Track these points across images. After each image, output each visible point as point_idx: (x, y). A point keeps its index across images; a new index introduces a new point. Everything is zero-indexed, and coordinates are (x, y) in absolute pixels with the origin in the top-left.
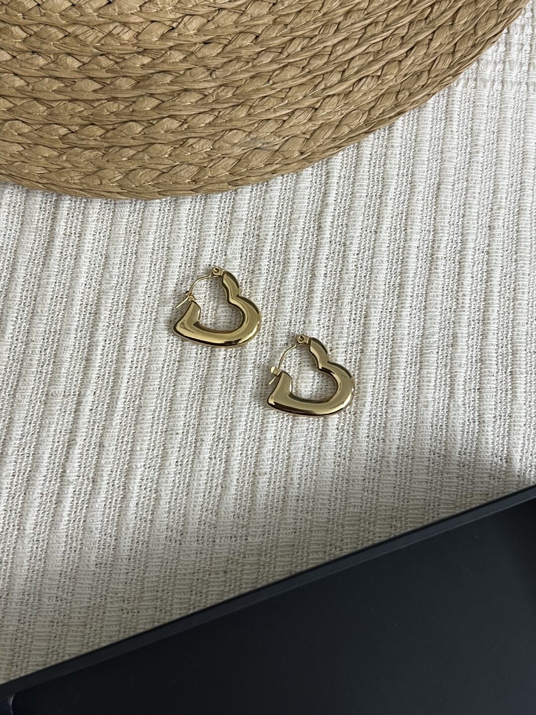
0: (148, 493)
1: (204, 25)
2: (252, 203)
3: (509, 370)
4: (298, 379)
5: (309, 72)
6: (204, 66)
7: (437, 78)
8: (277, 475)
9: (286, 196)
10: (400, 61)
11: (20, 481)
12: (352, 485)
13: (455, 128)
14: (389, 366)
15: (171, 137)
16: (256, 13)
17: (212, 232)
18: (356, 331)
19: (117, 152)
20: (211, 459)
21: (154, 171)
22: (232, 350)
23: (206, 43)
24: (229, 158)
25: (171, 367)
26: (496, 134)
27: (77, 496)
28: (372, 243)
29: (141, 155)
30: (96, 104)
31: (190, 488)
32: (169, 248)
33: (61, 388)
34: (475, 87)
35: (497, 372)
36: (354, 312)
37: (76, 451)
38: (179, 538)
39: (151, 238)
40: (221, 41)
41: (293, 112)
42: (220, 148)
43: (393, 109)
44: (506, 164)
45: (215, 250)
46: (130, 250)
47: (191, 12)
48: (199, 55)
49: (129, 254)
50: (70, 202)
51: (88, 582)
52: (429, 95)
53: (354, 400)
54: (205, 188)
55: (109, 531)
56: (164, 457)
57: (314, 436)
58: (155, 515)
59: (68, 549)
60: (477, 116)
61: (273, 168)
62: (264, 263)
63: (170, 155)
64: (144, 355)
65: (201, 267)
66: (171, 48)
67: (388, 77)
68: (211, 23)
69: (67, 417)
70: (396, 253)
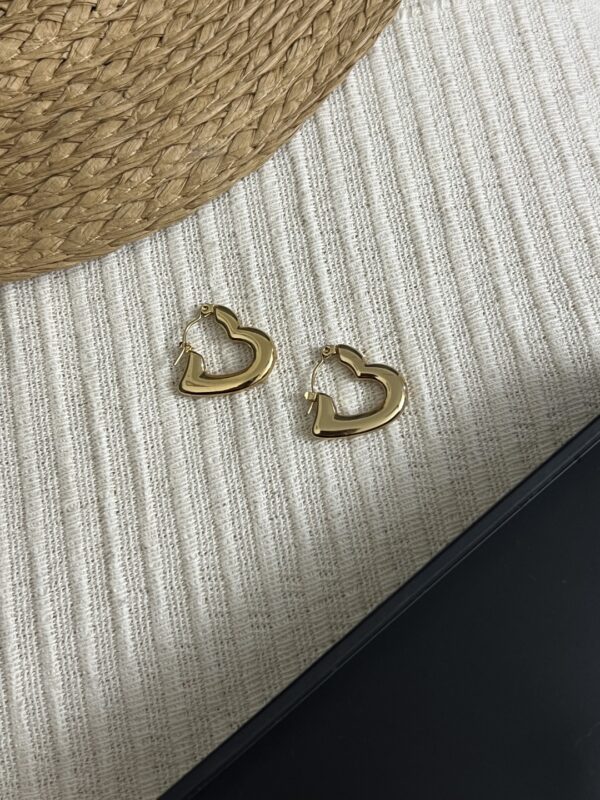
0: (215, 583)
1: (97, 46)
2: (219, 222)
3: (570, 305)
4: (338, 397)
5: (233, 56)
6: (114, 89)
7: (376, 16)
8: (353, 510)
9: (254, 199)
10: (329, 12)
11: (65, 621)
12: (442, 493)
13: (415, 63)
14: (435, 347)
15: (103, 179)
16: (151, 13)
17: (186, 269)
18: (385, 321)
19: (47, 216)
20: (272, 519)
21: (96, 223)
22: (253, 391)
23: (106, 64)
24: (176, 179)
25: (191, 433)
26: (462, 56)
27: (134, 616)
28: (369, 218)
29: (75, 210)
30: (7, 171)
31: (260, 559)
32: (143, 302)
33: (75, 500)
34: (422, 13)
35: (558, 312)
36: (375, 301)
37: (117, 564)
38: (267, 621)
39: (119, 298)
40: (123, 56)
41: (230, 106)
42: (161, 173)
43: (339, 66)
44: (485, 84)
45: (196, 287)
46: (101, 320)
47: (79, 36)
48: (104, 79)
49: (102, 325)
50: (14, 290)
51: (181, 707)
52: (375, 38)
53: (410, 398)
54: (160, 222)
55: (185, 641)
56: (219, 536)
57: (379, 454)
58: (231, 605)
59: (146, 678)
60: (435, 43)
61: (229, 175)
62: (256, 282)
63: (108, 199)
64: (157, 430)
65: (188, 311)
66: (69, 82)
67: (321, 33)
68: (104, 40)
69: (92, 530)
70: (398, 220)
